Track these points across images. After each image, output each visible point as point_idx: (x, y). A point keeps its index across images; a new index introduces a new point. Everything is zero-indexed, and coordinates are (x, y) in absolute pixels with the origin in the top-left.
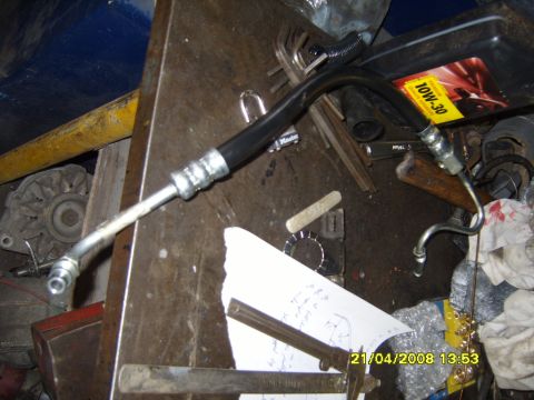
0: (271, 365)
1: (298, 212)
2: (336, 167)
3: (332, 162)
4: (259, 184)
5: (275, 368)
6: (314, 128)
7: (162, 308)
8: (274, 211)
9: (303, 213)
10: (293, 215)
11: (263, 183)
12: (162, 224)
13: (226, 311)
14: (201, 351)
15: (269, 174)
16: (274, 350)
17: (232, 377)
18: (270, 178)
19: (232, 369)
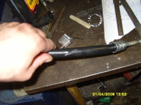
0: (128, 19)
1: (84, 26)
2: (63, 20)
3: (62, 21)
4: (83, 40)
5: (129, 17)
6: (56, 30)
7: (133, 53)
8: (88, 33)
9: (83, 25)
10: (85, 27)
11: (82, 39)
12: (112, 62)
13: (123, 36)
14: (137, 39)
15: (78, 38)
16: (124, 19)
17: (138, 28)
18: (79, 38)
19: (136, 29)
